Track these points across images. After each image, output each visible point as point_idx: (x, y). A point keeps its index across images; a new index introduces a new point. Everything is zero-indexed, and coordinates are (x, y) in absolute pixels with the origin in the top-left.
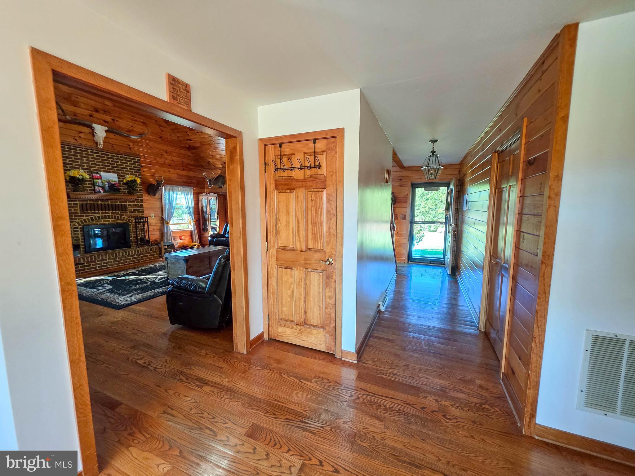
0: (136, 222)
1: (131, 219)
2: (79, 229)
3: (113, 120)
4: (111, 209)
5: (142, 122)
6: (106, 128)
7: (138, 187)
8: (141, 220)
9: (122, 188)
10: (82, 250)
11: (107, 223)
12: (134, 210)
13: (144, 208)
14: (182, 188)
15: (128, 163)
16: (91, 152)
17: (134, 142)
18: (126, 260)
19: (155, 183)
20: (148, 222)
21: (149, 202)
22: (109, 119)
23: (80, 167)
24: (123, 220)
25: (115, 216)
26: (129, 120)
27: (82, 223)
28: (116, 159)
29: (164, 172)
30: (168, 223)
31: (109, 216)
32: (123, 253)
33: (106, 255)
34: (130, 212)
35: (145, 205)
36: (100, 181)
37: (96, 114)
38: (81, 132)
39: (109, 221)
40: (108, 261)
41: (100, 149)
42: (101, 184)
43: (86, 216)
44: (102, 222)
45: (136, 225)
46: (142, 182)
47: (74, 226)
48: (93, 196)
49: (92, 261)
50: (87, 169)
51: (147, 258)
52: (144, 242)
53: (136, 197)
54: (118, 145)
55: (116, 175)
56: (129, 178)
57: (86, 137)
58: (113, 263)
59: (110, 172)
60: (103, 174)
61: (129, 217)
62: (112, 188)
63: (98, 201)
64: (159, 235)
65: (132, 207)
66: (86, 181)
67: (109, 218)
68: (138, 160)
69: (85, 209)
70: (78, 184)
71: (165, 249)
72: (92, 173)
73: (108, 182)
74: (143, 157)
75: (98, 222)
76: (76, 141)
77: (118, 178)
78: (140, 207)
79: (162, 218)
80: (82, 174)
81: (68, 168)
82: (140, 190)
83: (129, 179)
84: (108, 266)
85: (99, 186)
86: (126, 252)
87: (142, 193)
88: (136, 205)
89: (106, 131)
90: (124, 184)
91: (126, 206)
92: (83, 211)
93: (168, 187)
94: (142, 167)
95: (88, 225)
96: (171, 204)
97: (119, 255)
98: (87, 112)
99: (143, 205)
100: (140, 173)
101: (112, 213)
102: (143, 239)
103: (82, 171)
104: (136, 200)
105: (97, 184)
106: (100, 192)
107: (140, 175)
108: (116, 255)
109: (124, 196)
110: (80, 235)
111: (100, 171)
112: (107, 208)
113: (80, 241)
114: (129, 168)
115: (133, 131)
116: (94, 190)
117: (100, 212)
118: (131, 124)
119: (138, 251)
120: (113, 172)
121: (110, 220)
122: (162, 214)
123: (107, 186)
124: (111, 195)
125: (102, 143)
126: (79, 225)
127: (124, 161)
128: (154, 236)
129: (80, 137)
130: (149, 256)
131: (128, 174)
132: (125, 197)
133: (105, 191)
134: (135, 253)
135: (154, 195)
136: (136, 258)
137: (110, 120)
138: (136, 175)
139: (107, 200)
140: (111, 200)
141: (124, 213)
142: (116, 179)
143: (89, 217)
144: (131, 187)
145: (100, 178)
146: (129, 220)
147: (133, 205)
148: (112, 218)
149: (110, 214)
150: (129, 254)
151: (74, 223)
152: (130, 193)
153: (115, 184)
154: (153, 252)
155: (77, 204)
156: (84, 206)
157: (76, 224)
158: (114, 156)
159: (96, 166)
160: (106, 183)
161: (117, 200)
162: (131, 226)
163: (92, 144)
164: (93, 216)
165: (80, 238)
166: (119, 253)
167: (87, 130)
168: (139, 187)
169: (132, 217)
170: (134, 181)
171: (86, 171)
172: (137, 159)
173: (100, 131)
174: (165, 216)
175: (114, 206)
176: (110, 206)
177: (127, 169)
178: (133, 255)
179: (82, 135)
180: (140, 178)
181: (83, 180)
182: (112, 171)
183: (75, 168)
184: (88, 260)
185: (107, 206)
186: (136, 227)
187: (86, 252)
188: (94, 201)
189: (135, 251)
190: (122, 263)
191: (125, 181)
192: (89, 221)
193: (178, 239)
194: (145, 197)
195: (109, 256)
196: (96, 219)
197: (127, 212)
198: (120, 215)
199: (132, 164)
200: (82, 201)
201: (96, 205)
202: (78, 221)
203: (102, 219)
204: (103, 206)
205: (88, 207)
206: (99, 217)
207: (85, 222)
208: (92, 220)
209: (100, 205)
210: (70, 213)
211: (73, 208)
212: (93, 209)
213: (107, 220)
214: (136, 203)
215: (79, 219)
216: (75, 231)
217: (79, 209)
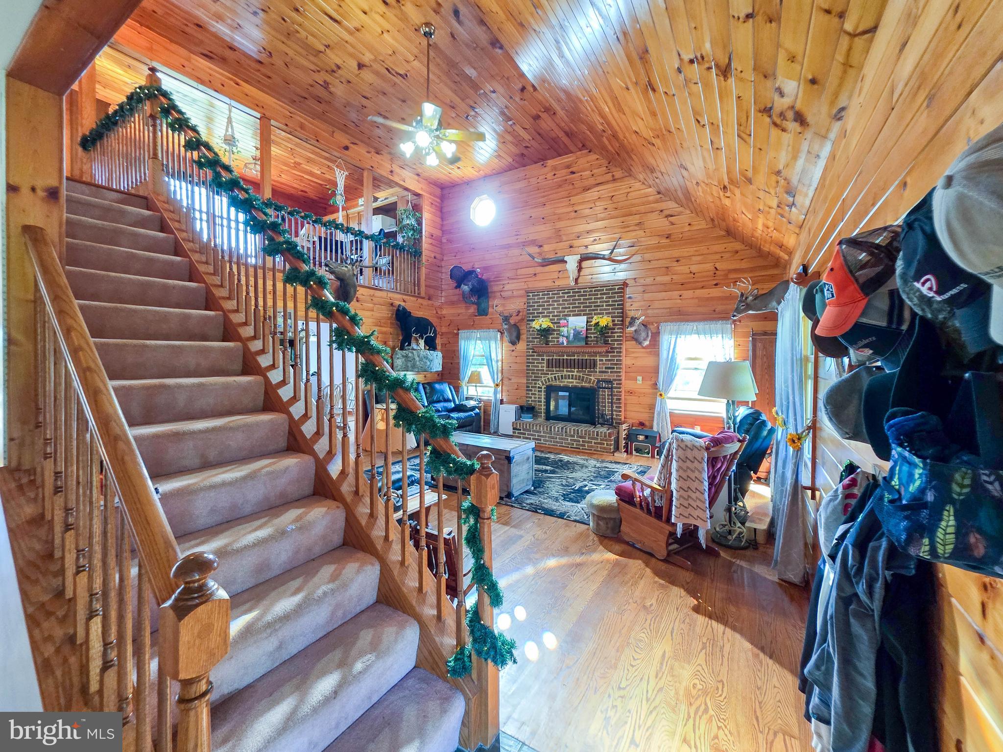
2: (543, 389)
4: (576, 366)
6: (578, 257)
7: (616, 333)
9: (592, 336)
10: (543, 415)
11: (571, 385)
12: (606, 368)
14: (701, 325)
15: (605, 296)
16: (562, 292)
21: (635, 355)
23: (551, 315)
24: (589, 382)
25: (580, 377)
27: (546, 382)
28: (589, 295)
30: (663, 395)
31: (572, 375)
34: (600, 372)
35: (628, 361)
36: (565, 329)
37: (576, 242)
39: (573, 382)
42: (566, 333)
43: (551, 374)
55: (585, 318)
56: (594, 320)
59: (580, 315)
60: (571, 319)
62: (578, 336)
65: (604, 364)
66: (553, 331)
67: (572, 379)
69: (550, 366)
72: (561, 319)
73: (574, 330)
75: (562, 382)
76: (553, 284)
77: (587, 322)
78: (616, 364)
79: (656, 385)
82: (618, 336)
85: (563, 336)
87: (621, 340)
88: (609, 360)
90: (592, 329)
91: (595, 361)
93: (668, 326)
95: (551, 385)
99: (620, 360)
101: (577, 372)
104: (610, 353)
105: (562, 334)
106: (563, 343)
109: (593, 347)
110: (543, 396)
111: (569, 315)
112: (573, 365)
113: (543, 404)
114: (605, 304)
116: (559, 341)
120: (583, 315)
121: (575, 381)
122: (657, 378)
123: (572, 335)
124: (575, 347)
126: (543, 385)
127: (599, 296)
132: (594, 349)
133: (569, 342)
137: (591, 242)
138: (614, 313)
139: (570, 354)
141: (592, 372)
142: (584, 325)
143: (553, 376)
145: (567, 325)
147: (606, 360)
148: (576, 379)
149: (575, 373)
151: (540, 381)
153: (582, 331)
155: (543, 360)
156: (550, 361)
157: (540, 384)
159: (566, 310)
160: (572, 331)
161: (584, 354)
165: (543, 400)
173: (571, 263)
175: (579, 362)
176: (576, 362)
177: (603, 306)
180: (619, 317)
182: (582, 313)
185: (572, 362)
187: (545, 418)
191: (592, 325)
196: (559, 379)
199: (610, 298)
200: (549, 356)
201: (561, 361)
202: (543, 379)
203: (565, 378)
204: (569, 361)
205: (554, 364)
206: (562, 376)
207: (549, 381)
208: (556, 379)
209: (565, 361)
210: (537, 370)
211: (541, 363)
212: (558, 365)
213: (571, 380)
214: (610, 358)
215: (544, 377)
216: (539, 391)
217: (545, 365)
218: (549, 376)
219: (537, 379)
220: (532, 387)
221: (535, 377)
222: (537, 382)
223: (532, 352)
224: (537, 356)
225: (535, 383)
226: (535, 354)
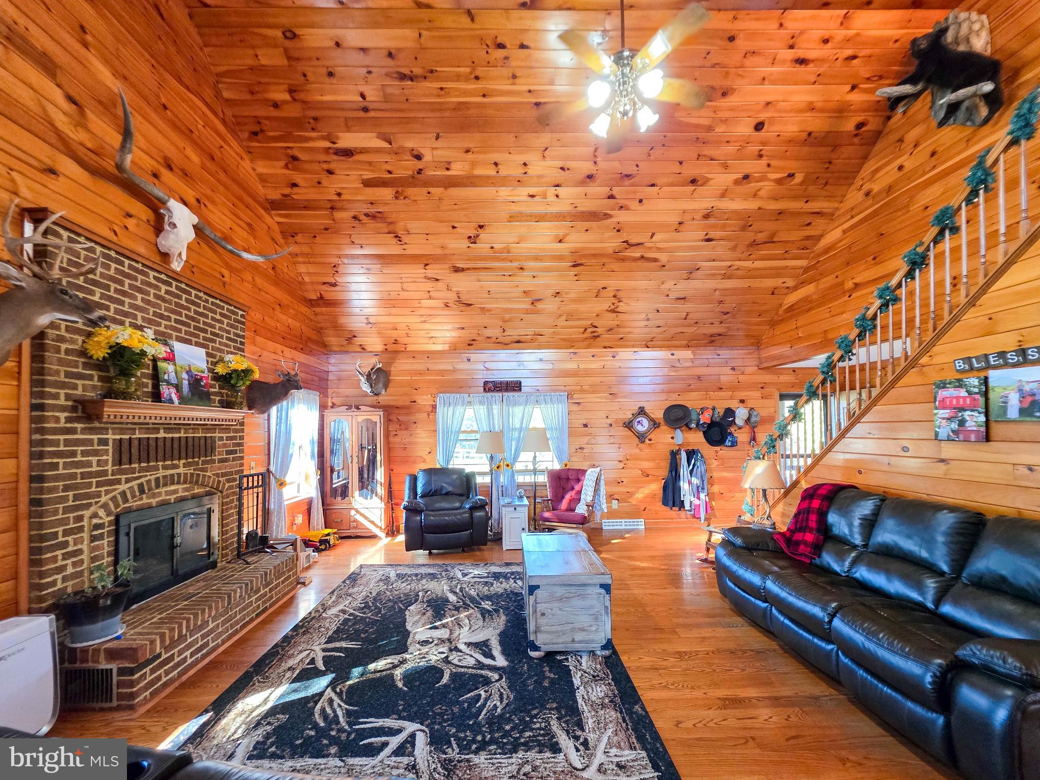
1: (222, 479)
2: (106, 530)
3: (198, 201)
4: (183, 454)
6: (194, 217)
12: (227, 453)
13: (244, 448)
15: (226, 321)
16: (155, 278)
23: (127, 320)
25: (191, 475)
27: (117, 506)
28: (204, 307)
30: (282, 484)
31: (179, 475)
34: (220, 461)
36: (171, 368)
37: (166, 175)
38: (129, 215)
39: (175, 492)
43: (128, 481)
44: (163, 497)
47: (95, 521)
54: (203, 272)
55: (202, 352)
57: (141, 234)
59: (190, 342)
60: (177, 347)
61: (217, 475)
63: (157, 430)
68: (242, 316)
69: (125, 458)
70: (125, 374)
73: (187, 373)
75: (154, 496)
76: (115, 238)
77: (207, 362)
78: (239, 445)
79: (269, 472)
80: (150, 341)
83: (233, 366)
85: (168, 383)
88: (231, 438)
89: (194, 227)
92: (120, 464)
95: (129, 511)
99: (243, 438)
100: (243, 350)
101: (185, 465)
104: (233, 424)
105: (166, 377)
106: (171, 401)
109: (214, 412)
110: (106, 551)
111: (172, 337)
112: (176, 452)
114: (225, 335)
117: (160, 463)
120: (197, 344)
121: (180, 487)
122: (269, 462)
125: (184, 256)
126: (108, 513)
127: (217, 317)
129: (126, 228)
131: (223, 352)
140: (186, 425)
141: (208, 462)
142: (203, 365)
143: (135, 484)
144: (234, 389)
148: (185, 482)
149: (181, 470)
151: (92, 509)
153: (202, 378)
155: (106, 442)
156: (125, 446)
157: (102, 513)
158: (200, 298)
159: (164, 323)
160: (185, 376)
162: (221, 501)
164: (144, 480)
169: (222, 475)
172: (240, 313)
174: (277, 467)
175: (190, 443)
176: (183, 442)
177: (222, 337)
179: (130, 223)
182: (194, 340)
185: (176, 446)
188: (148, 430)
191: (220, 371)
196: (150, 489)
197: (215, 461)
200: (122, 431)
201: (152, 443)
202: (104, 499)
203: (165, 485)
204: (168, 444)
205: (135, 451)
206: (157, 479)
207: (126, 501)
208: (142, 491)
209: (160, 443)
210: (84, 476)
211: (96, 453)
212: (144, 455)
213: (173, 488)
214: (232, 434)
215: (107, 492)
216: (93, 539)
217: (110, 458)
218: (123, 487)
219: (84, 500)
220: (66, 533)
221: (75, 498)
222: (87, 513)
223: (69, 420)
224: (84, 431)
225: (80, 519)
226: (79, 426)
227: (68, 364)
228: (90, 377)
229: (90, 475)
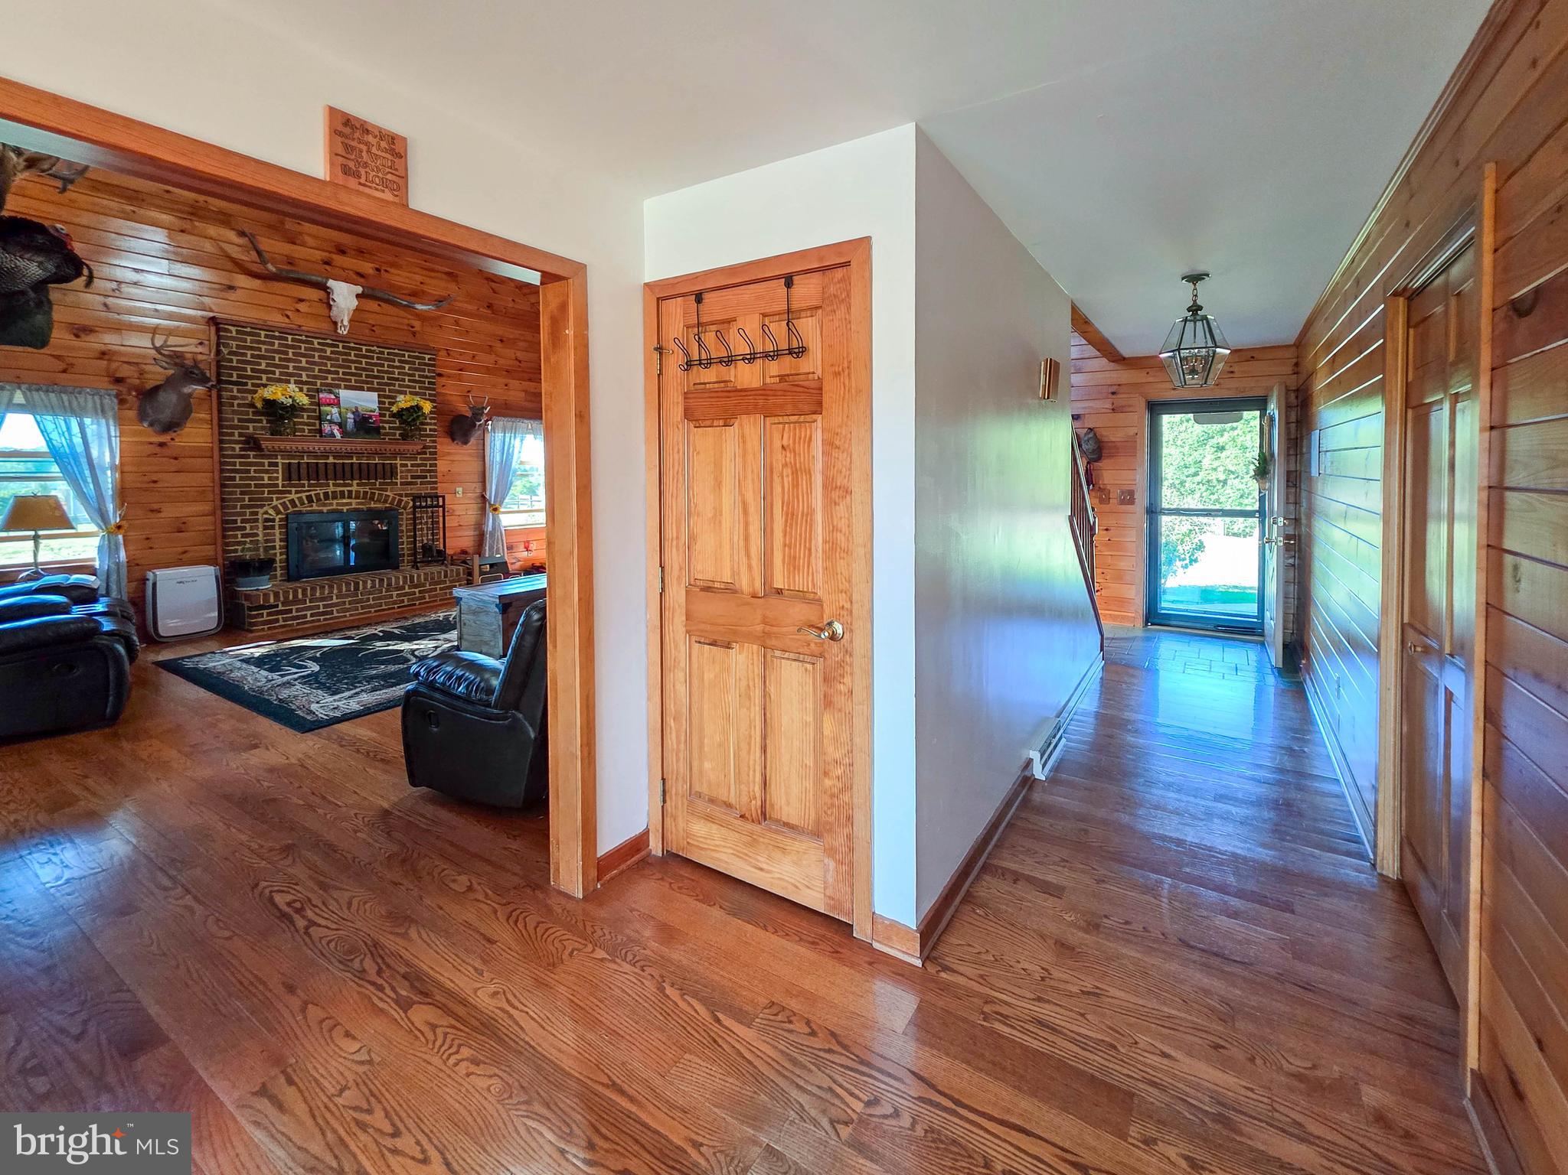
0: (414, 507)
1: (405, 499)
2: (277, 523)
3: (378, 270)
4: (356, 475)
5: (448, 274)
6: (359, 289)
7: (428, 424)
8: (431, 503)
9: (387, 426)
10: (279, 572)
11: (345, 509)
13: (439, 475)
15: (407, 366)
16: (319, 343)
17: (421, 317)
18: (380, 598)
19: (469, 414)
20: (443, 507)
21: (453, 458)
22: (368, 268)
23: (292, 380)
24: (385, 501)
25: (366, 493)
26: (417, 270)
27: (287, 509)
28: (378, 358)
29: (494, 386)
30: (495, 509)
31: (350, 492)
32: (373, 582)
33: (331, 587)
34: (403, 484)
35: (442, 466)
36: (335, 410)
37: (338, 259)
38: (301, 300)
39: (351, 504)
40: (335, 600)
41: (343, 336)
42: (336, 417)
43: (297, 492)
44: (334, 507)
45: (414, 513)
46: (437, 411)
47: (266, 516)
48: (316, 446)
49: (296, 601)
50: (306, 383)
51: (436, 596)
52: (433, 555)
53: (419, 448)
54: (387, 328)
55: (375, 394)
56: (404, 401)
57: (314, 311)
58: (347, 606)
59: (361, 389)
60: (344, 394)
61: (401, 495)
62: (364, 425)
63: (327, 458)
64: (472, 538)
66: (303, 410)
67: (350, 497)
68: (429, 359)
69: (294, 475)
70: (282, 418)
71: (482, 573)
72: (318, 391)
73: (353, 413)
74: (443, 353)
75: (325, 505)
76: (287, 320)
77: (380, 402)
78: (428, 471)
79: (483, 497)
80: (293, 394)
81: (264, 381)
82: (431, 430)
83: (403, 405)
84: (336, 614)
85: (331, 422)
86: (381, 580)
88: (418, 465)
89: (358, 296)
90: (393, 415)
91: (393, 467)
92: (290, 479)
93: (501, 422)
94: (440, 375)
95: (300, 513)
96: (506, 465)
97: (365, 587)
98: (318, 255)
99: (436, 465)
100: (434, 390)
101: (358, 485)
102: (431, 547)
103: (292, 386)
104: (419, 454)
105: (329, 417)
106: (333, 435)
107: (434, 395)
108: (357, 588)
109: (390, 443)
110: (278, 537)
111: (339, 387)
112: (348, 474)
113: (278, 551)
114: (407, 378)
115: (424, 292)
116: (320, 431)
117: (330, 482)
118: (419, 278)
119: (412, 577)
120: (369, 390)
121: (354, 501)
122: (484, 489)
123: (350, 421)
124: (361, 443)
125: (346, 323)
126: (278, 512)
127: (397, 364)
128: (459, 539)
129: (298, 311)
130: (441, 589)
131: (405, 393)
132: (393, 447)
133: (345, 433)
134: (405, 582)
135: (466, 442)
136: (405, 595)
137: (371, 272)
138: (425, 394)
139: (349, 456)
140: (359, 454)
141: (388, 484)
142: (375, 406)
143: (303, 495)
144: (409, 424)
145: (337, 403)
146: (400, 501)
148: (357, 497)
149: (354, 488)
150: (389, 585)
151: (265, 509)
152: (405, 437)
153: (370, 417)
154: (451, 582)
155: (276, 465)
156: (294, 469)
157: (271, 511)
158: (373, 352)
159: (330, 376)
160: (350, 415)
161: (372, 454)
162: (404, 516)
163: (325, 326)
164: (313, 493)
165: (278, 544)
166: (365, 583)
167: (314, 294)
168: (430, 424)
169: (407, 495)
170: (418, 408)
171: (305, 387)
172: (427, 357)
173: (345, 296)
174: (491, 494)
175: (364, 467)
176: (355, 468)
177: (404, 380)
178: (398, 588)
179: (302, 307)
180: (432, 401)
181: (294, 409)
182: (365, 386)
183: (279, 381)
184: (286, 597)
185: (347, 469)
186: (415, 519)
187: (290, 577)
188: (316, 457)
189: (405, 578)
190: (371, 606)
191: (394, 409)
192: (302, 504)
193: (522, 548)
194: (445, 446)
195: (340, 590)
196: (319, 500)
197: (396, 484)
198: (378, 489)
199: (416, 370)
200: (291, 457)
201: (322, 467)
202: (275, 503)
203: (335, 498)
204: (339, 467)
205: (304, 471)
206: (326, 495)
207: (295, 506)
208: (311, 501)
209: (330, 467)
210: (257, 486)
211: (267, 472)
212: (313, 475)
213: (344, 501)
214: (419, 462)
215: (278, 499)
216: (265, 528)
217: (280, 476)
219: (257, 502)
220: (245, 521)
221: (250, 500)
222: (261, 511)
223: (241, 449)
224: (255, 457)
225: (256, 513)
226: (252, 453)
227: (242, 413)
228: (260, 421)
229: (263, 486)
